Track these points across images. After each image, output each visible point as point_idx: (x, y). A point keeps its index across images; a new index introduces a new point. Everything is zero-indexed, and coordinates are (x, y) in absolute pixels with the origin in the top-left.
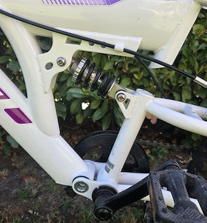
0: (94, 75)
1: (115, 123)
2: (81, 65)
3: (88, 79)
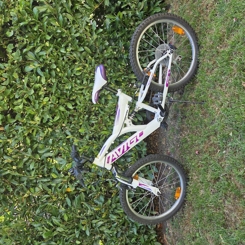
0: (133, 115)
1: (144, 111)
2: (130, 117)
3: (133, 116)
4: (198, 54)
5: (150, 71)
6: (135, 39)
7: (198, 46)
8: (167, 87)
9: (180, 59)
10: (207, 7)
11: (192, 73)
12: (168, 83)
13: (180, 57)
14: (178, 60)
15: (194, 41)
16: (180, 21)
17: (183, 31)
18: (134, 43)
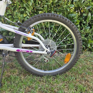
4: (49, 76)
5: (30, 34)
6: (59, 17)
7: (55, 75)
8: (17, 50)
9: (46, 61)
10: (87, 81)
11: (34, 72)
12: (20, 51)
13: (47, 61)
14: (45, 59)
15: (59, 71)
16: (75, 59)
17: (67, 62)
18: (56, 17)
